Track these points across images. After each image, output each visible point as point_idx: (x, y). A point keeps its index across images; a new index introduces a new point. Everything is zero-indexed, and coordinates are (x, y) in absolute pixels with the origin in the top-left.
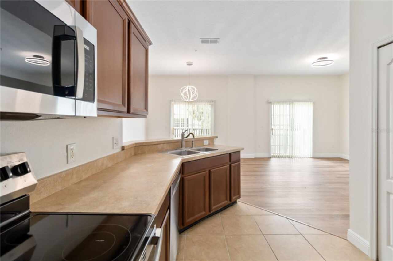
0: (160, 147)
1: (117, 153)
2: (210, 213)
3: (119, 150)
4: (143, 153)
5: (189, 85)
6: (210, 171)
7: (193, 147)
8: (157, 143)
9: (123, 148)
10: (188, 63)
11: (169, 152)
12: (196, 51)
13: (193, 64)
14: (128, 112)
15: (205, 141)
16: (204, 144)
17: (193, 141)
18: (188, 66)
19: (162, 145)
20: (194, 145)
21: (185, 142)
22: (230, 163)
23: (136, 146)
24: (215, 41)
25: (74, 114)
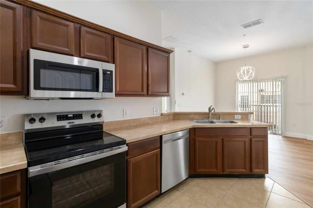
0: (192, 116)
1: (158, 117)
2: (222, 173)
3: (159, 115)
4: (179, 119)
5: (245, 66)
6: (223, 139)
7: (221, 119)
8: (189, 114)
9: (162, 114)
10: (244, 46)
11: (194, 121)
12: (244, 35)
13: (250, 46)
14: (148, 94)
15: (236, 116)
16: (235, 118)
17: (220, 115)
18: (244, 49)
19: (193, 115)
20: (221, 118)
21: (212, 114)
22: (250, 137)
23: (174, 114)
24: (257, 23)
25: (101, 97)
